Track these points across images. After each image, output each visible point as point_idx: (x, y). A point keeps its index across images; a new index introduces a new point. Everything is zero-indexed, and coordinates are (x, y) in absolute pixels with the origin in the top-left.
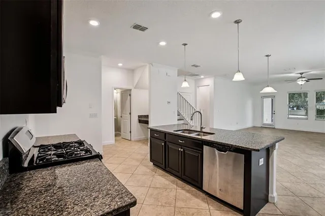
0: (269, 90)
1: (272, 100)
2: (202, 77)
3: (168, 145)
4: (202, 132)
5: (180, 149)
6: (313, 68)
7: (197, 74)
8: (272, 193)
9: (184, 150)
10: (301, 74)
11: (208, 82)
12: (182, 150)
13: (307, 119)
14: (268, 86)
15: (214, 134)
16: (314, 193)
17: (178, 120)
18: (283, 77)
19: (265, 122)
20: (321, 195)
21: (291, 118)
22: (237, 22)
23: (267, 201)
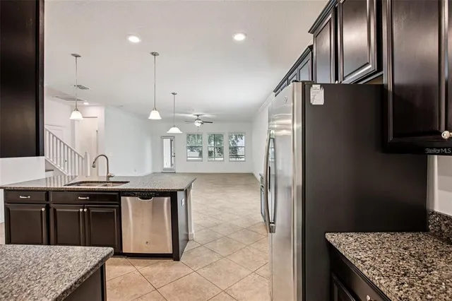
0: (175, 130)
1: (171, 141)
2: (86, 104)
3: (55, 210)
4: (110, 182)
5: (81, 210)
6: (206, 112)
7: (79, 98)
8: (191, 231)
9: (88, 210)
10: (198, 116)
11: (96, 112)
12: (85, 210)
13: (202, 161)
14: (174, 126)
15: (127, 182)
16: (217, 222)
17: (46, 171)
18: (183, 117)
19: (165, 166)
20: (221, 222)
21: (189, 161)
22: (154, 54)
23: (188, 240)
